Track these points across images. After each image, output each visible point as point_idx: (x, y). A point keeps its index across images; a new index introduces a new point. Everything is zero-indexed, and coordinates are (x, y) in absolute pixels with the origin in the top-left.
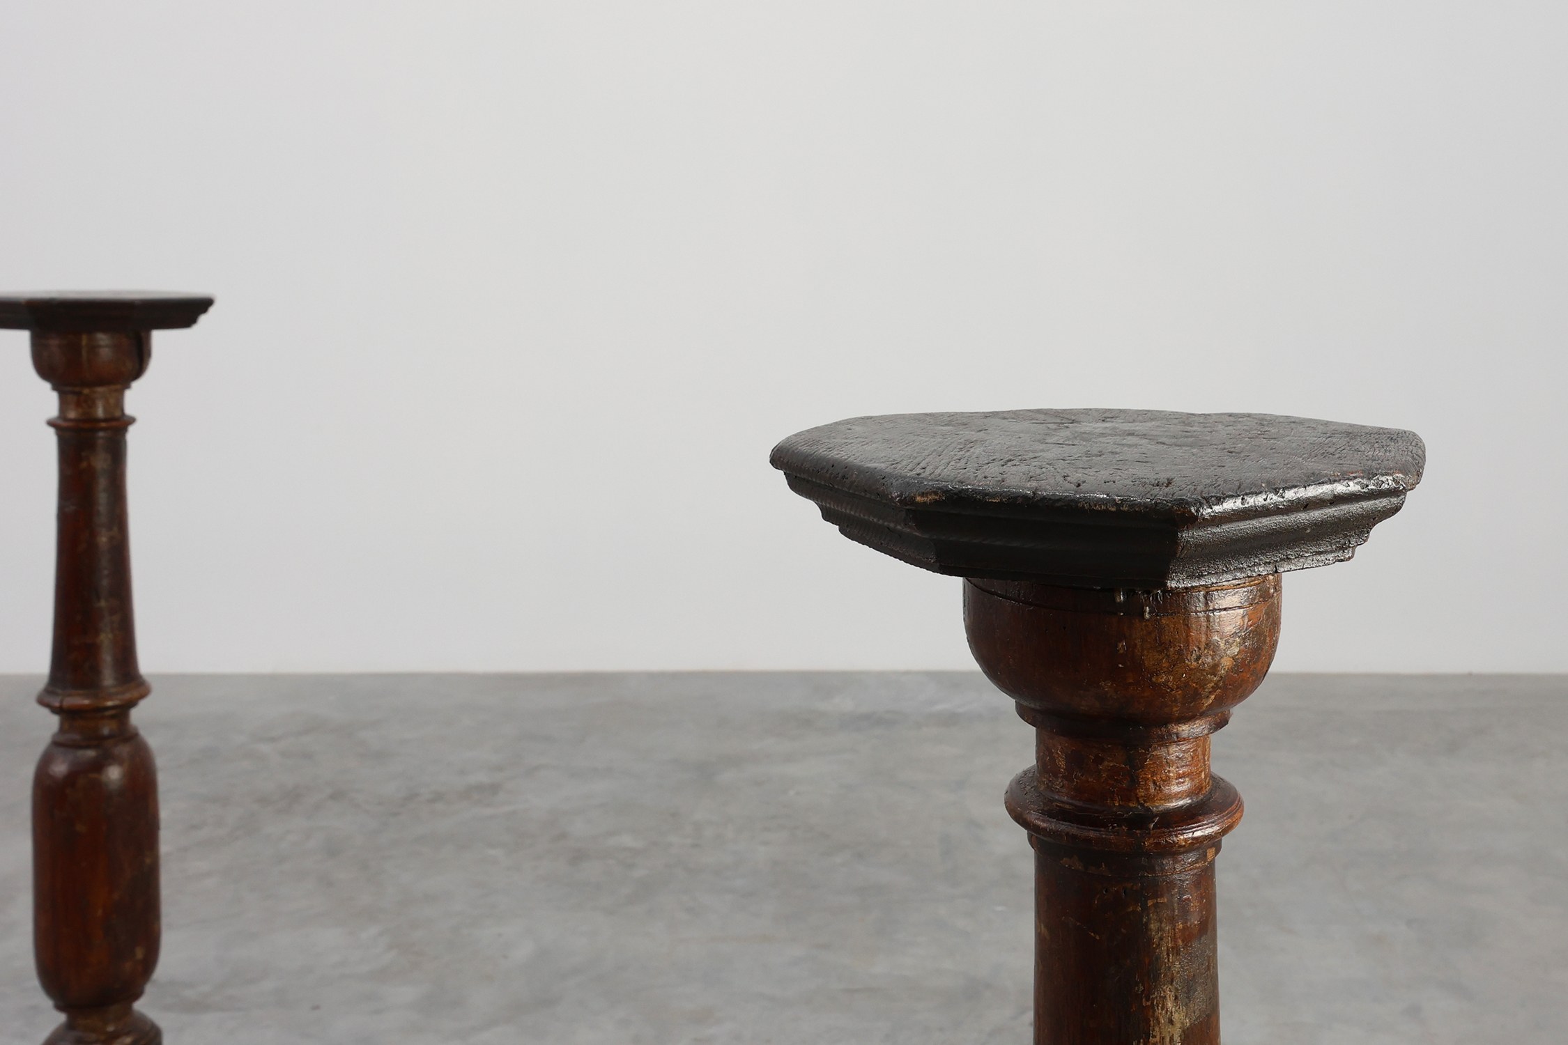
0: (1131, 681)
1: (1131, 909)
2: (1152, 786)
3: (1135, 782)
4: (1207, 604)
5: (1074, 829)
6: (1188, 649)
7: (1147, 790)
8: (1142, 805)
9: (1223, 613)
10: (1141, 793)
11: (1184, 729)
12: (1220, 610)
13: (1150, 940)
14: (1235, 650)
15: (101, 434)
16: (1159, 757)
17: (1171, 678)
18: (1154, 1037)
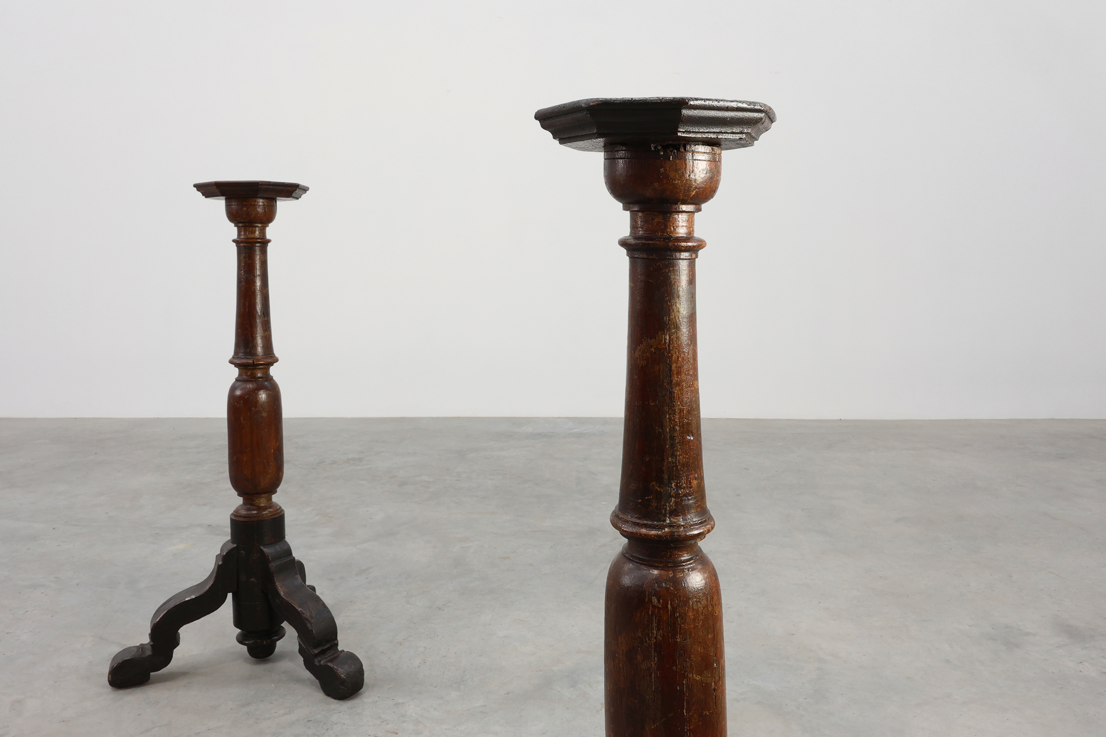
0: (665, 182)
1: (664, 271)
2: (672, 228)
3: (666, 227)
4: (693, 157)
5: (644, 242)
6: (686, 172)
7: (671, 229)
8: (669, 235)
9: (699, 161)
10: (669, 230)
11: (684, 207)
12: (697, 160)
13: (671, 282)
14: (702, 176)
15: (258, 245)
16: (675, 218)
17: (680, 182)
18: (672, 316)
